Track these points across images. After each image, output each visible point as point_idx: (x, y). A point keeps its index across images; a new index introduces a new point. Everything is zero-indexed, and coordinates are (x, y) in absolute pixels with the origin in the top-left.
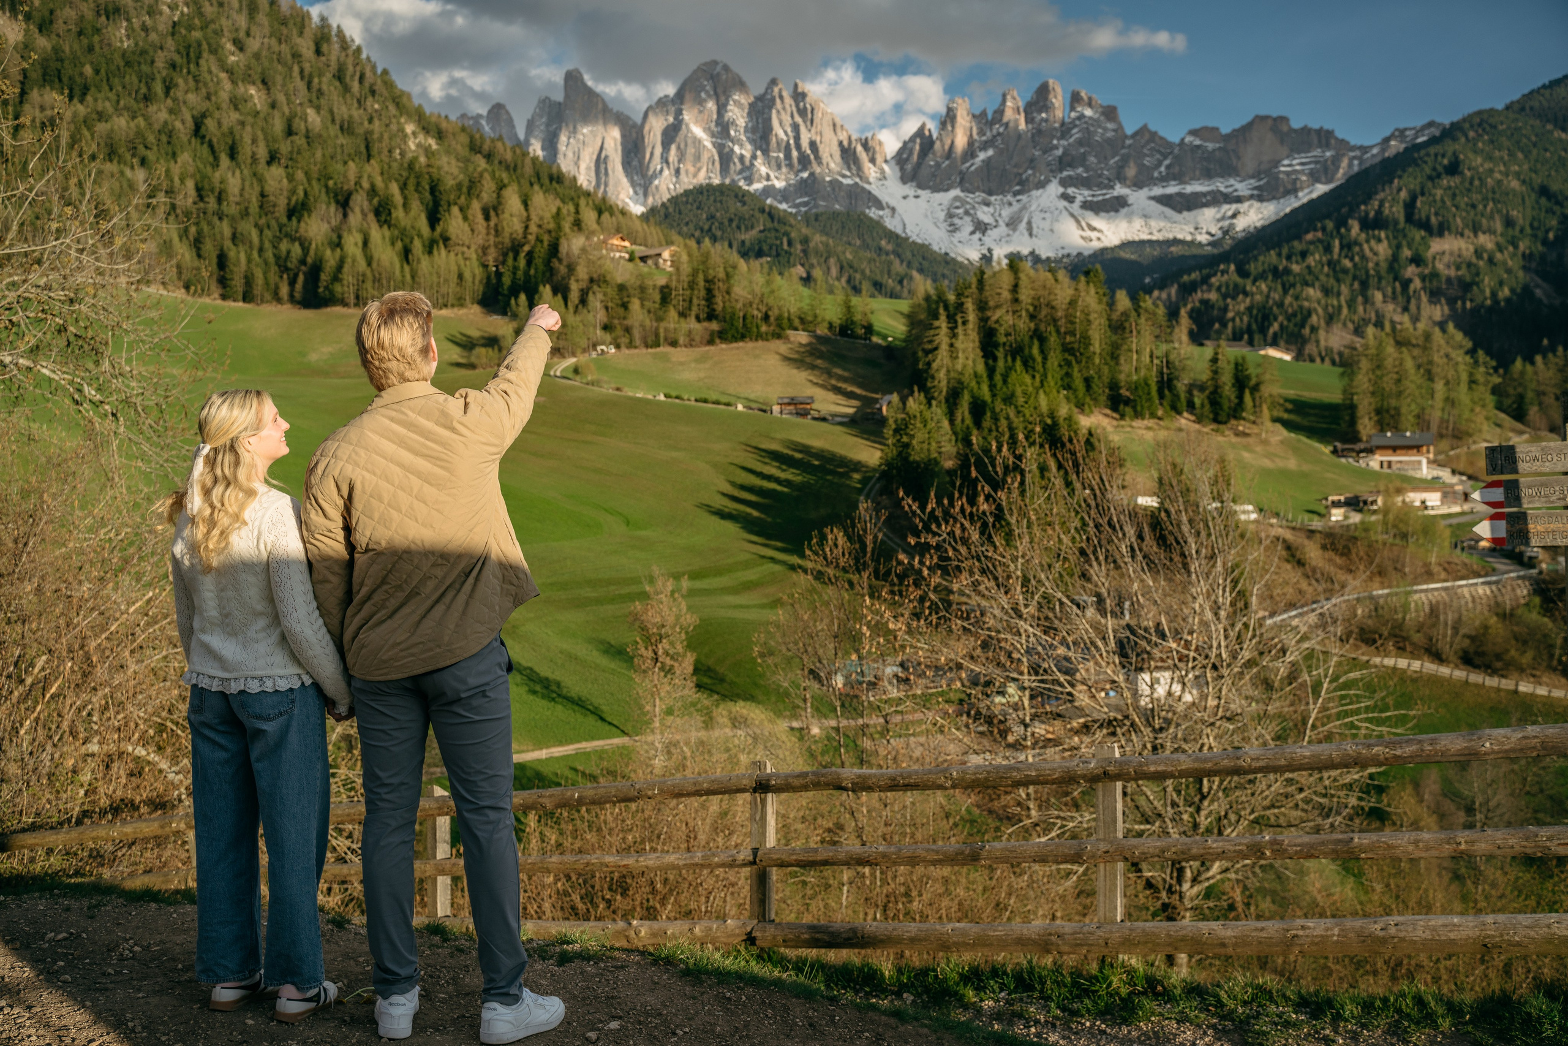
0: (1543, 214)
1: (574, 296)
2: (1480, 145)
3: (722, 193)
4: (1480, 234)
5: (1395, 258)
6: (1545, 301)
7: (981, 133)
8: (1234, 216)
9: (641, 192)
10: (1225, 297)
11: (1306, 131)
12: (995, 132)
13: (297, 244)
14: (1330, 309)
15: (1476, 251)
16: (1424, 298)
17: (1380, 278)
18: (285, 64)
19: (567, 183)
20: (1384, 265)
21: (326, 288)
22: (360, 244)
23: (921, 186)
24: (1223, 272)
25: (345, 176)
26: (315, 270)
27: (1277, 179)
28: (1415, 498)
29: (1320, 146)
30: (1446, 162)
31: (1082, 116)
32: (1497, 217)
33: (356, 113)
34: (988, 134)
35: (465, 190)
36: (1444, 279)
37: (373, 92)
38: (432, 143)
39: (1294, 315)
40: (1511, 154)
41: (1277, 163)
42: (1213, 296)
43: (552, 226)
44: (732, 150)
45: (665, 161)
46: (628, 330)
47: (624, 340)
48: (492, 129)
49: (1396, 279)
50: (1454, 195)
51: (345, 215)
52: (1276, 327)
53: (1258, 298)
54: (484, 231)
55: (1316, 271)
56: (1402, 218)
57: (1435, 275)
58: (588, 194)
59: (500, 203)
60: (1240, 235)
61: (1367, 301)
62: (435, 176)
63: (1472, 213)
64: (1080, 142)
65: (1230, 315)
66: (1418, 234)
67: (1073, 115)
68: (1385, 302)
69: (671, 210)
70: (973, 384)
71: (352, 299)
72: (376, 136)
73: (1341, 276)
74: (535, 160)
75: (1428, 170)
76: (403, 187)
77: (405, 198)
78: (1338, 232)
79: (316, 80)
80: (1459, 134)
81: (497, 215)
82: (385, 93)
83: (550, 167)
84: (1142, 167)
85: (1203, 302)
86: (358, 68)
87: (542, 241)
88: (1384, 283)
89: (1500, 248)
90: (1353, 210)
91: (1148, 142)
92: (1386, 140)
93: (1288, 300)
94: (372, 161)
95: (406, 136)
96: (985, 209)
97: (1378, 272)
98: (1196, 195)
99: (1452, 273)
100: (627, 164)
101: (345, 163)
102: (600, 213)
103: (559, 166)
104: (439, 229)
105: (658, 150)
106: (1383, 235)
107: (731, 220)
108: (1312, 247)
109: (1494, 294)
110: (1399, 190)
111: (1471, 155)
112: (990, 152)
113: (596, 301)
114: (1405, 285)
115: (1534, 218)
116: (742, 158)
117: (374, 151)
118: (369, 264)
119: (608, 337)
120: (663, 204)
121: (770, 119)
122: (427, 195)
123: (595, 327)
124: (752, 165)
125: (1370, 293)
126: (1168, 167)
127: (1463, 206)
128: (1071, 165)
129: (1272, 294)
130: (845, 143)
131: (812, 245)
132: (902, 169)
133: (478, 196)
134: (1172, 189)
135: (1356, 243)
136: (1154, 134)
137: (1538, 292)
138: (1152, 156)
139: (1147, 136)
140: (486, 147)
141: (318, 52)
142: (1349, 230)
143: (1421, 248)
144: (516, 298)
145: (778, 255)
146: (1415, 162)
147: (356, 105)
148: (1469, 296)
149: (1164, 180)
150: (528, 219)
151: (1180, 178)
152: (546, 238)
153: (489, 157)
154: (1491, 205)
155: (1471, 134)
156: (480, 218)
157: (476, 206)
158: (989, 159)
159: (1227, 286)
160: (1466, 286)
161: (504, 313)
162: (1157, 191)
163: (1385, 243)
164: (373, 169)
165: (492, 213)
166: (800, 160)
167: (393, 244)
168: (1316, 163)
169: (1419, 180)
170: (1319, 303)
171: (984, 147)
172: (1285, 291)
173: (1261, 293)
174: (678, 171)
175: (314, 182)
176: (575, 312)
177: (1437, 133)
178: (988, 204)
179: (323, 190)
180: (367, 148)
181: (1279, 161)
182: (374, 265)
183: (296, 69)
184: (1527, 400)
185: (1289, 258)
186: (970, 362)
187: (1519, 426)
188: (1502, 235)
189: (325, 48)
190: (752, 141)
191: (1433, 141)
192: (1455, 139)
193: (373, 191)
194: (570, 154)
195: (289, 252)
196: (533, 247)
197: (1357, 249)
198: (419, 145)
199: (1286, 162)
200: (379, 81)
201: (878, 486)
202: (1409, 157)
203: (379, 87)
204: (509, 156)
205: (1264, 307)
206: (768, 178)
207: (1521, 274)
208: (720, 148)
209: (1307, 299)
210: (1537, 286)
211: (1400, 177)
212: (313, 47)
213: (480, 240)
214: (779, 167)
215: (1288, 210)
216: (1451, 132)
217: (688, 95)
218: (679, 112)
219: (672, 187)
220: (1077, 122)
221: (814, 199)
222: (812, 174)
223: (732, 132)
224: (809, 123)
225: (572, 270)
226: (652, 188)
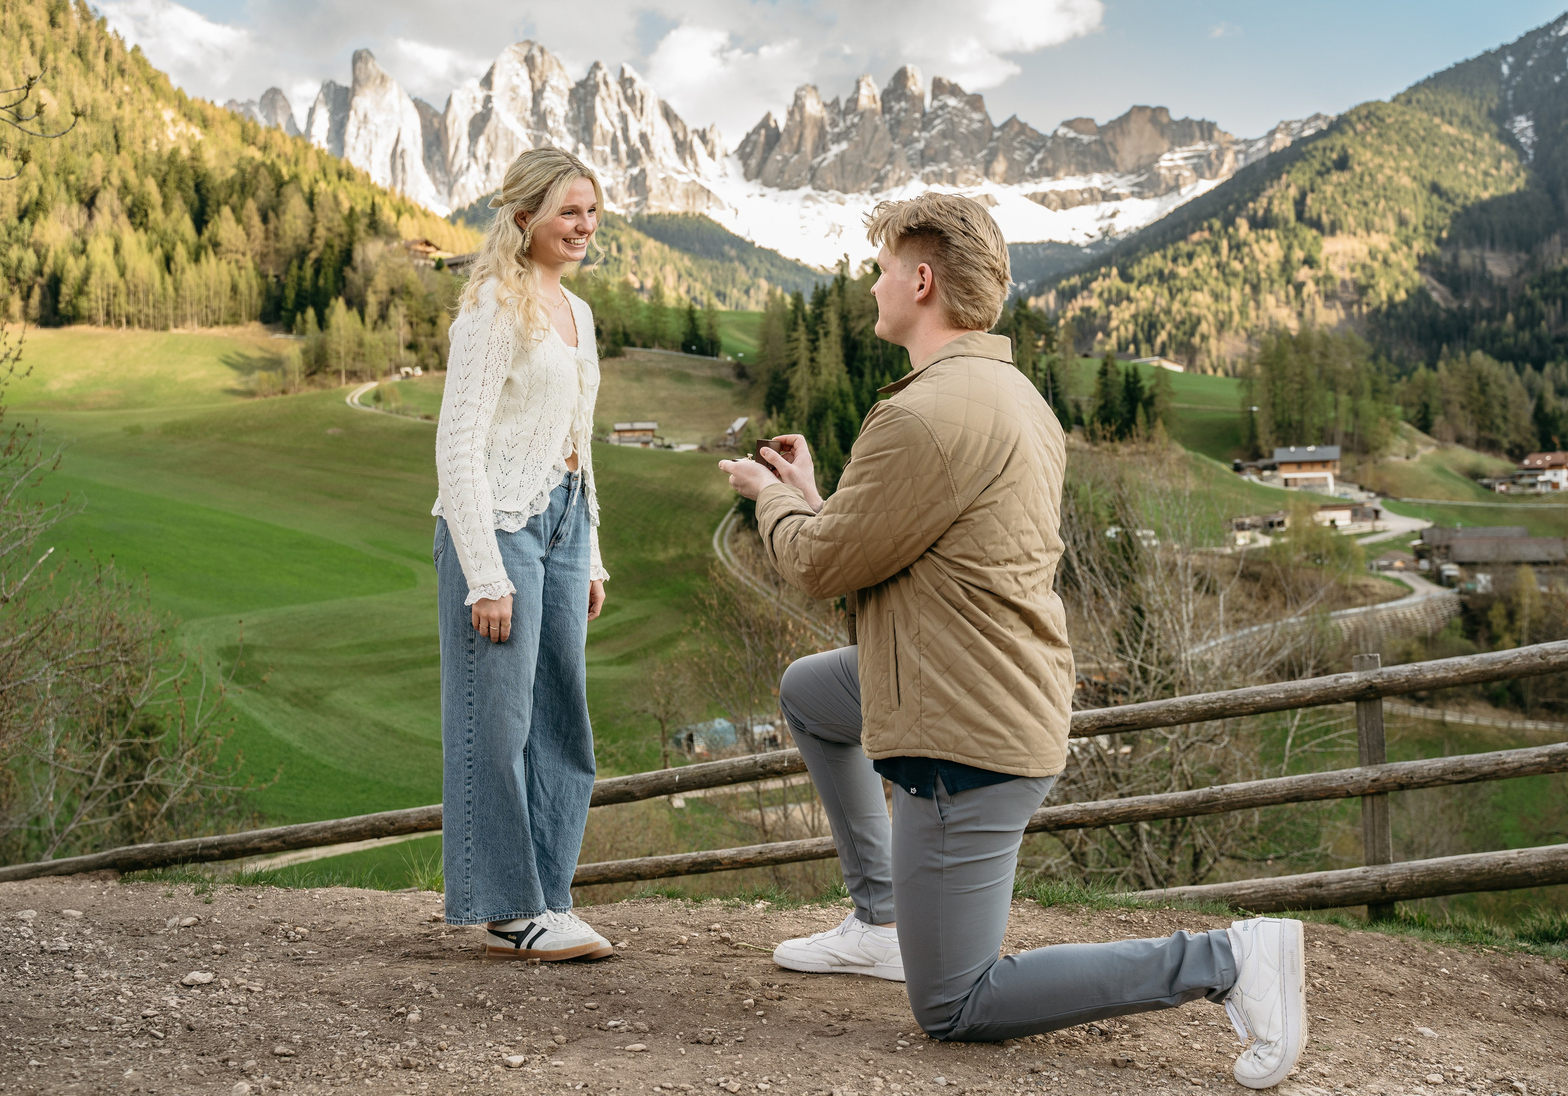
0: (1435, 213)
1: (372, 310)
2: (1369, 139)
4: (1373, 233)
5: (1287, 260)
6: (1442, 304)
7: (833, 123)
8: (1113, 215)
9: (444, 190)
10: (1108, 303)
11: (1187, 123)
12: (848, 123)
13: (31, 251)
14: (1221, 316)
15: (1370, 252)
16: (1319, 302)
17: (1272, 282)
18: (11, 37)
19: (358, 180)
20: (1276, 268)
21: (69, 303)
22: (111, 250)
23: (766, 184)
24: (1106, 276)
25: (90, 170)
26: (55, 283)
27: (1158, 175)
28: (1324, 517)
29: (1203, 138)
30: (1334, 156)
31: (944, 107)
32: (1390, 216)
33: (102, 97)
34: (842, 124)
35: (237, 187)
36: (1338, 282)
37: (122, 72)
38: (196, 132)
39: (1183, 322)
40: (1401, 149)
41: (1156, 158)
42: (1095, 303)
43: (344, 229)
45: (473, 156)
46: (437, 349)
47: (432, 361)
48: (266, 117)
49: (1288, 282)
50: (1345, 192)
51: (91, 217)
52: (1163, 336)
53: (1144, 305)
54: (261, 235)
55: (1204, 274)
56: (1292, 216)
57: (1328, 278)
58: (385, 193)
59: (280, 203)
60: (1121, 237)
61: (1259, 306)
62: (202, 171)
63: (1364, 211)
64: (944, 135)
65: (1114, 323)
66: (1310, 234)
67: (936, 104)
68: (1278, 306)
69: (480, 211)
70: (838, 403)
71: (101, 316)
72: (126, 124)
73: (1231, 279)
74: (319, 153)
75: (1317, 165)
76: (162, 184)
77: (165, 197)
78: (1226, 232)
79: (50, 57)
80: (1347, 128)
81: (277, 216)
82: (137, 73)
83: (339, 162)
84: (1011, 162)
85: (1084, 309)
86: (103, 43)
87: (331, 247)
88: (1276, 286)
89: (1394, 249)
90: (1240, 207)
91: (1018, 134)
92: (1272, 133)
93: (1176, 306)
94: (123, 153)
95: (163, 124)
96: (840, 209)
97: (1269, 275)
98: (1070, 193)
99: (1347, 275)
100: (428, 158)
101: (90, 155)
102: (399, 213)
103: (348, 162)
104: (206, 234)
105: (465, 143)
106: (1273, 234)
108: (1199, 249)
109: (1390, 298)
110: (1288, 186)
111: (1360, 149)
112: (844, 145)
113: (398, 315)
114: (1299, 287)
115: (1426, 217)
117: (125, 141)
118: (122, 274)
119: (413, 357)
120: (471, 206)
121: (593, 108)
122: (192, 193)
123: (398, 345)
125: (1261, 297)
126: (1041, 162)
127: (1354, 203)
128: (934, 160)
129: (1158, 300)
130: (680, 136)
131: (645, 250)
132: (745, 165)
133: (253, 195)
134: (1046, 186)
135: (1245, 244)
136: (1023, 127)
137: (1435, 296)
138: (1022, 149)
139: (1016, 128)
140: (261, 139)
141: (53, 23)
142: (1236, 230)
143: (1314, 249)
144: (303, 312)
145: (606, 261)
146: (1302, 157)
147: (101, 86)
148: (1365, 300)
149: (1035, 175)
150: (315, 221)
151: (1054, 174)
152: (337, 243)
153: (264, 148)
154: (1382, 203)
155: (1359, 127)
156: (256, 220)
157: (251, 205)
158: (843, 153)
159: (1110, 291)
160: (1362, 290)
161: (289, 330)
162: (1030, 187)
163: (1276, 243)
164: (123, 163)
165: (271, 214)
166: (629, 156)
167: (151, 250)
168: (1200, 157)
169: (1308, 175)
170: (1209, 308)
171: (837, 139)
172: (1172, 296)
173: (1146, 299)
174: (487, 167)
175: (51, 178)
176: (374, 328)
177: (1325, 127)
178: (842, 203)
179: (63, 187)
180: (116, 137)
181: (1160, 156)
182: (129, 276)
183: (25, 42)
184: (1432, 410)
185: (1175, 260)
186: (834, 379)
187: (1425, 437)
188: (1396, 234)
189: (61, 18)
190: (573, 133)
191: (1320, 134)
192: (1343, 132)
193: (124, 188)
194: (360, 147)
195: (20, 261)
196: (323, 253)
197: (1246, 250)
198: (179, 135)
199: (1167, 156)
200: (129, 59)
201: (734, 521)
202: (1297, 152)
203: (130, 65)
204: (289, 148)
205: (1151, 315)
207: (1416, 276)
209: (1196, 305)
210: (1434, 289)
211: (1288, 172)
212: (46, 18)
213: (258, 245)
214: (605, 162)
215: (1171, 209)
216: (1339, 125)
217: (498, 80)
218: (488, 99)
219: (481, 185)
220: (940, 112)
221: (646, 199)
222: (643, 171)
223: (550, 123)
224: (638, 112)
225: (368, 280)
226: (457, 187)
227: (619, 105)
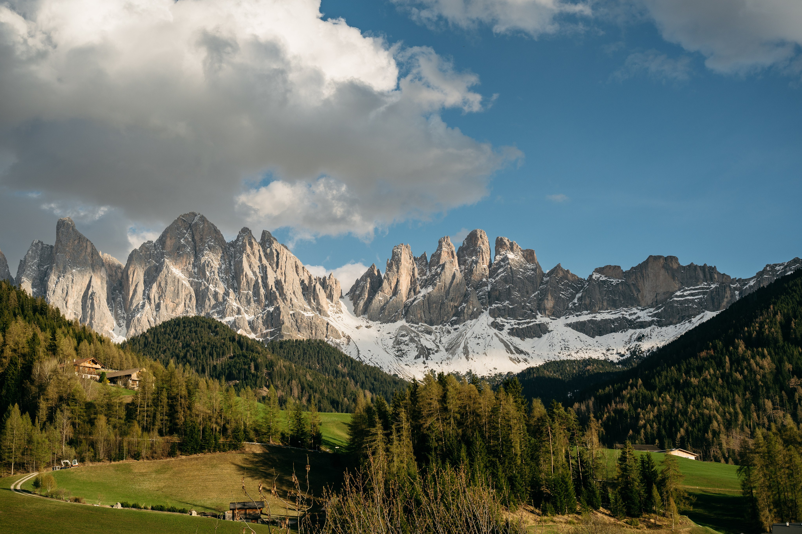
3: (197, 324)
5: (778, 371)
7: (422, 273)
8: (639, 339)
9: (123, 322)
10: (636, 407)
11: (692, 267)
12: (433, 272)
14: (728, 416)
17: (768, 389)
19: (50, 315)
20: (770, 377)
23: (371, 318)
24: (634, 385)
27: (672, 307)
29: (705, 279)
34: (428, 273)
39: (697, 421)
41: (671, 294)
42: (625, 406)
43: (26, 350)
44: (207, 288)
45: (147, 297)
46: (93, 445)
47: (88, 454)
49: (782, 389)
52: (682, 432)
53: (664, 407)
55: (712, 383)
56: (780, 338)
58: (69, 324)
60: (646, 355)
61: (760, 408)
64: (505, 280)
65: (642, 422)
67: (498, 258)
68: (774, 409)
69: (150, 339)
73: (734, 387)
74: (24, 296)
75: (797, 298)
78: (727, 350)
84: (558, 300)
85: (616, 411)
87: (16, 364)
88: (772, 392)
90: (738, 331)
92: (760, 274)
93: (690, 409)
96: (428, 336)
97: (765, 383)
98: (606, 322)
102: (79, 340)
103: (48, 302)
105: (141, 288)
106: (766, 352)
107: (204, 348)
108: (706, 363)
110: (775, 314)
112: (430, 289)
114: (791, 394)
116: (216, 295)
119: (73, 452)
120: (143, 335)
121: (241, 262)
123: (61, 442)
124: (225, 300)
125: (761, 401)
126: (580, 299)
128: (498, 299)
129: (676, 404)
130: (306, 282)
132: (356, 304)
134: (585, 317)
135: (744, 359)
142: (736, 348)
145: (246, 378)
146: (786, 291)
149: (577, 310)
151: (591, 308)
152: (20, 361)
162: (573, 319)
166: (266, 298)
168: (704, 293)
169: (791, 305)
170: (717, 410)
171: (425, 285)
172: (687, 402)
173: (667, 403)
174: (158, 306)
178: (430, 333)
181: (673, 293)
185: (687, 373)
190: (225, 280)
197: (745, 364)
199: (678, 293)
205: (670, 415)
206: (239, 312)
208: (197, 287)
209: (707, 408)
211: (775, 304)
214: (249, 302)
217: (169, 242)
218: (161, 255)
219: (152, 319)
220: (502, 264)
221: (280, 330)
222: (278, 309)
223: (208, 273)
224: (274, 265)
225: (42, 389)
226: (134, 321)
227: (260, 260)
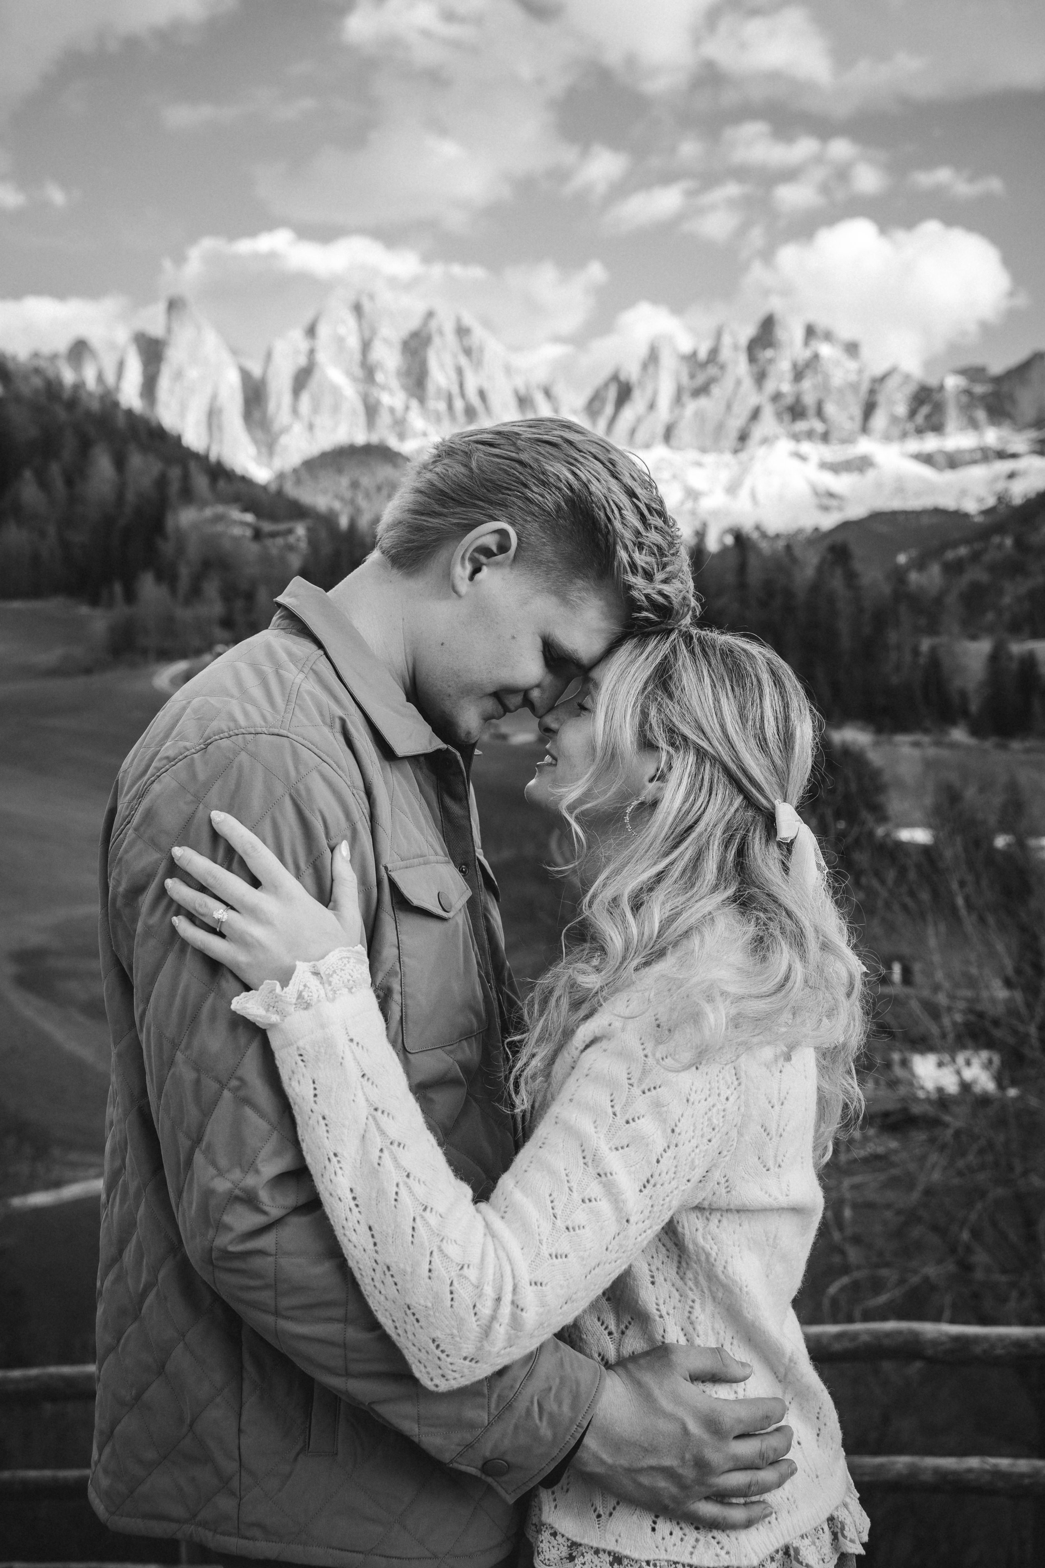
1: (184, 582)
3: (367, 453)
7: (692, 376)
9: (264, 450)
10: (999, 577)
12: (709, 376)
19: (170, 442)
31: (817, 355)
35: (40, 446)
43: (154, 494)
44: (380, 400)
45: (295, 411)
48: (72, 370)
54: (64, 498)
59: (86, 464)
60: (1019, 502)
67: (809, 352)
69: (303, 474)
74: (129, 411)
81: (82, 479)
83: (149, 421)
87: (141, 514)
91: (900, 387)
96: (698, 471)
98: (959, 452)
100: (248, 416)
102: (215, 481)
103: (159, 420)
105: (287, 399)
112: (703, 401)
113: (212, 588)
116: (392, 410)
120: (295, 467)
121: (426, 360)
124: (405, 418)
126: (926, 417)
133: (58, 458)
134: (932, 444)
136: (908, 378)
138: (905, 403)
139: (899, 379)
140: (66, 396)
144: (110, 585)
149: (921, 431)
150: (124, 483)
151: (940, 431)
152: (146, 509)
156: (60, 484)
157: (55, 470)
158: (703, 409)
159: (1003, 564)
161: (94, 601)
162: (915, 446)
165: (75, 477)
171: (695, 394)
176: (186, 603)
178: (700, 465)
194: (173, 404)
196: (132, 520)
204: (96, 407)
208: (365, 397)
213: (60, 510)
214: (438, 418)
217: (324, 331)
218: (312, 352)
219: (304, 447)
220: (811, 362)
223: (379, 377)
224: (476, 365)
225: (181, 549)
226: (278, 449)
